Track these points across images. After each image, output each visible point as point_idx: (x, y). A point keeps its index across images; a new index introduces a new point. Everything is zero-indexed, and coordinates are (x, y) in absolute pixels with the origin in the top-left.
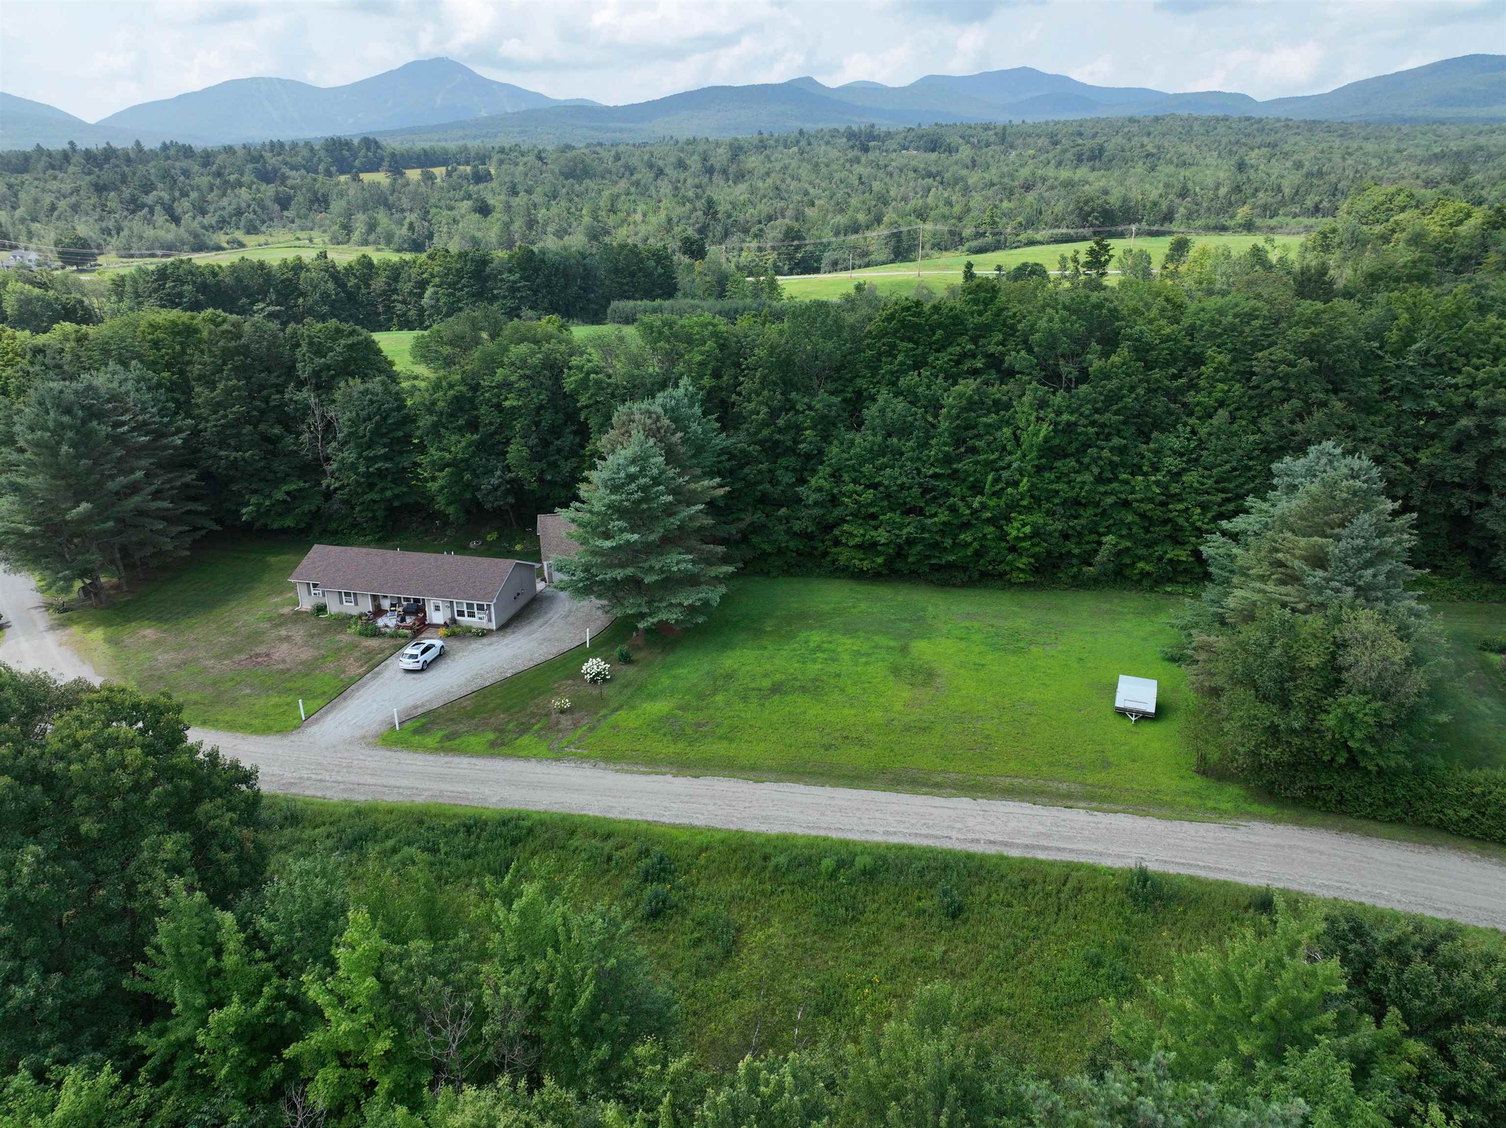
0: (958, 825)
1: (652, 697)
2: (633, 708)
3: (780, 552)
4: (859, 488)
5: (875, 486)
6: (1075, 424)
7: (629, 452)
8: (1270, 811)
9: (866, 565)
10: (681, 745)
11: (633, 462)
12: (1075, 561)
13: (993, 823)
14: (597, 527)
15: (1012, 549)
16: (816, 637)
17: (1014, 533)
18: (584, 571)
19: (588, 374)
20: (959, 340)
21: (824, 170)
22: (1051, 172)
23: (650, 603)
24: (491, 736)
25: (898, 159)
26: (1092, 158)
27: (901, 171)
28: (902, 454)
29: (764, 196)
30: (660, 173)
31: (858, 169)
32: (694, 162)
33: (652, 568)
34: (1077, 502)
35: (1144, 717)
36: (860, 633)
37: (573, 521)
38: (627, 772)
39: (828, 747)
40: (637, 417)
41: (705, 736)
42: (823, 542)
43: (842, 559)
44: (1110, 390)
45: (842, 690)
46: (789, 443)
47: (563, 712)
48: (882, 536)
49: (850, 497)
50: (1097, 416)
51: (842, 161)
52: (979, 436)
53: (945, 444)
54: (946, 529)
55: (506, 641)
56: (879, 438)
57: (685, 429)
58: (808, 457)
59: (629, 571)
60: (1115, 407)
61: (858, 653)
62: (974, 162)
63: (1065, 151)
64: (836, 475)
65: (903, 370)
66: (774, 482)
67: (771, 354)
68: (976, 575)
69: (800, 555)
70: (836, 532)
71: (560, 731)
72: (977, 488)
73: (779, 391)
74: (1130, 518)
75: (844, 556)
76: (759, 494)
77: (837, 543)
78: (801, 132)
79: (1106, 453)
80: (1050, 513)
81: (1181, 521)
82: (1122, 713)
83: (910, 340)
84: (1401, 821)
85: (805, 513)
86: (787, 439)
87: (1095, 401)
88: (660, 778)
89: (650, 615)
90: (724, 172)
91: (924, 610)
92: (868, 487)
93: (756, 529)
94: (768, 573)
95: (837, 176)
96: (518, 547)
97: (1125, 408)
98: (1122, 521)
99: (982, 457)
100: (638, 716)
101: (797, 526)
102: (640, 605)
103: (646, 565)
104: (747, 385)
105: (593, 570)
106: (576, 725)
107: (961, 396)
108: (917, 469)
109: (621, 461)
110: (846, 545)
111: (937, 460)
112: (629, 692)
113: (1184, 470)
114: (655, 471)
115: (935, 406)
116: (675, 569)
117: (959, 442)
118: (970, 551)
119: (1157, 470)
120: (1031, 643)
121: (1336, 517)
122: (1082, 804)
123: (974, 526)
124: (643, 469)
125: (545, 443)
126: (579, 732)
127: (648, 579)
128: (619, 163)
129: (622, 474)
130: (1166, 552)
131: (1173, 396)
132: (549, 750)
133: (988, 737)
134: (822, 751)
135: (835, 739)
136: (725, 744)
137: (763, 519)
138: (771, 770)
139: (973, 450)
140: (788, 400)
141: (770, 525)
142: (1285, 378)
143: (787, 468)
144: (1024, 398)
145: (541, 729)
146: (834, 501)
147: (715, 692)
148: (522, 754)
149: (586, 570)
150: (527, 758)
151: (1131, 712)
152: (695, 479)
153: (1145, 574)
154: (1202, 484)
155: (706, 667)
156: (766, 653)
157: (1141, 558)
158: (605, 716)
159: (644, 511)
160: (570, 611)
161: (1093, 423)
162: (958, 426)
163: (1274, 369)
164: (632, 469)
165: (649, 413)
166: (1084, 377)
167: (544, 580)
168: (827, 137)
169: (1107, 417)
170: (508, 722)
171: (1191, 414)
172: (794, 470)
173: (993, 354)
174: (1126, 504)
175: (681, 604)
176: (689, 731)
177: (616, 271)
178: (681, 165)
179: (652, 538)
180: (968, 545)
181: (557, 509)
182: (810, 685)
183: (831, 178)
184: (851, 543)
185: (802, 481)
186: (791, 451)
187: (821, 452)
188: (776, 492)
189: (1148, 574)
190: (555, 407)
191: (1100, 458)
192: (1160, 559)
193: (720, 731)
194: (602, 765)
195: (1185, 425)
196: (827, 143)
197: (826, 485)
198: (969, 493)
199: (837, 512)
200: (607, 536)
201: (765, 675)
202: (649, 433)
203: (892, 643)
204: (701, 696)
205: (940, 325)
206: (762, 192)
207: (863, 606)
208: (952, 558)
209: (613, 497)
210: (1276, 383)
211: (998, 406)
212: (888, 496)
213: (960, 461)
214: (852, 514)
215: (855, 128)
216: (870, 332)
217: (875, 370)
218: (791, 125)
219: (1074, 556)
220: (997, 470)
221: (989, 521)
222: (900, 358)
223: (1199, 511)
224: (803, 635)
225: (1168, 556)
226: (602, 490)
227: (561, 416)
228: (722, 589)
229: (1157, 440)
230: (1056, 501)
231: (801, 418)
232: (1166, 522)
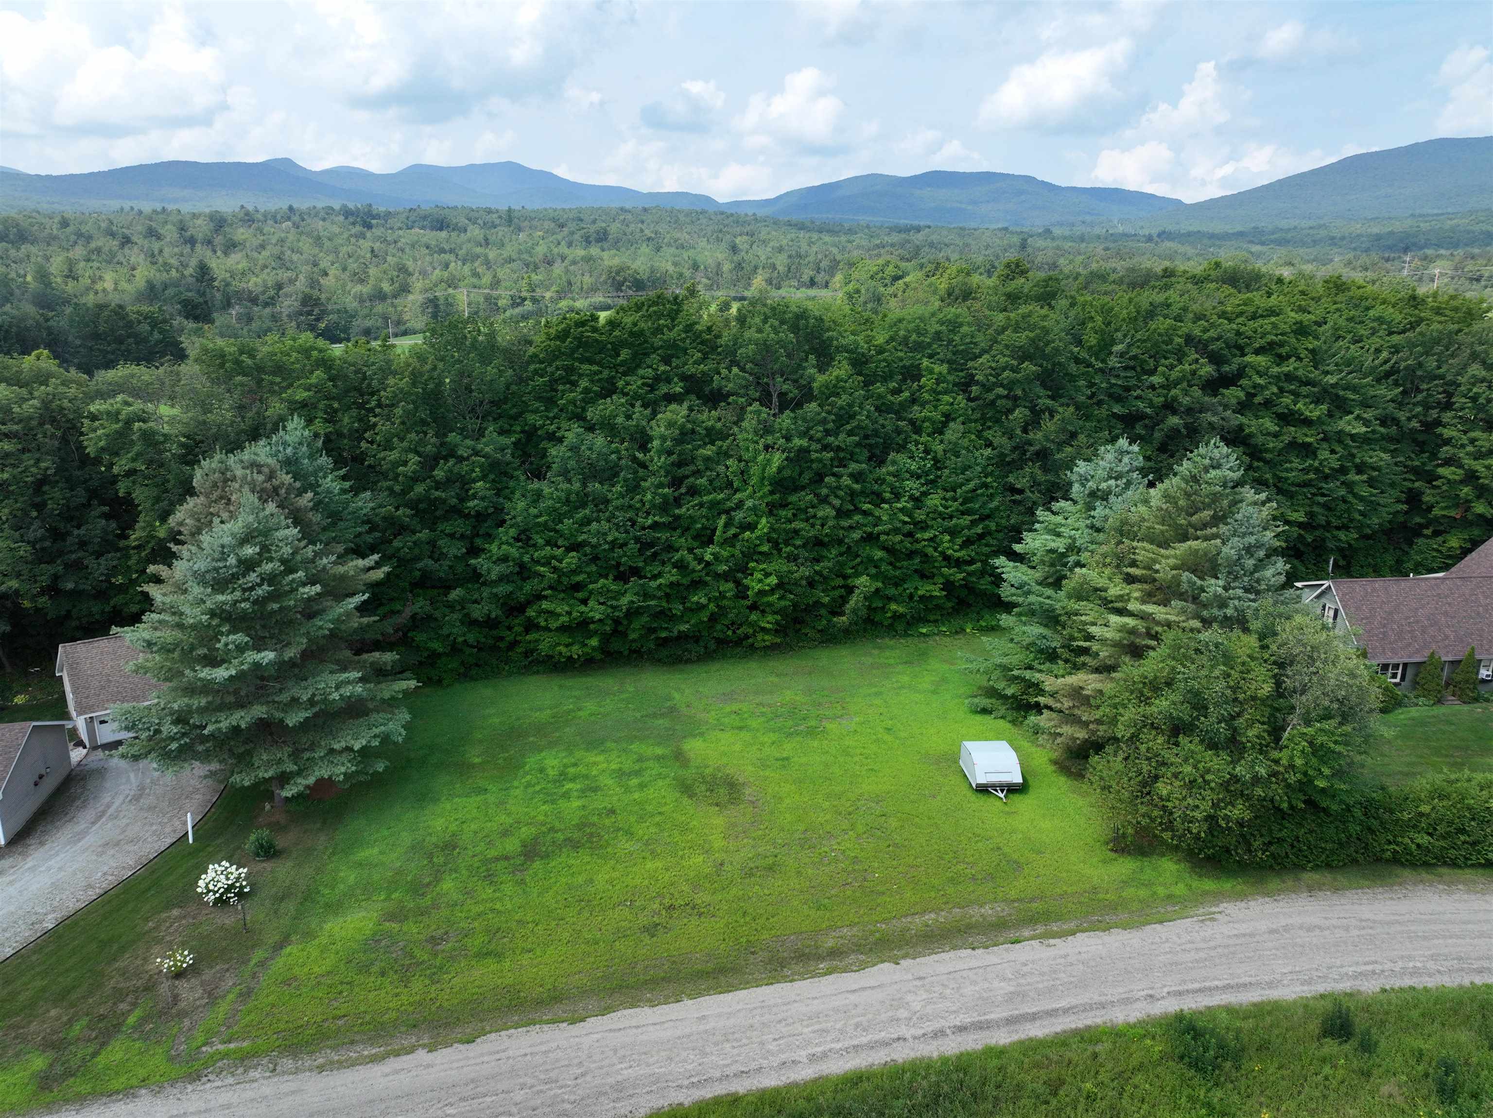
0: (903, 1014)
1: (335, 908)
2: (309, 935)
3: (455, 649)
4: (559, 552)
5: (575, 547)
6: (807, 451)
7: (236, 526)
8: (1228, 885)
9: (576, 651)
10: (418, 985)
11: (245, 540)
12: (823, 612)
13: (942, 996)
14: (192, 648)
15: (753, 607)
16: (552, 761)
17: (758, 587)
18: (176, 722)
19: (128, 423)
20: (648, 361)
21: (327, 244)
22: (563, 249)
23: (295, 755)
24: (38, 1062)
25: (407, 237)
26: (599, 240)
27: (413, 246)
28: (607, 502)
29: (265, 267)
30: (126, 241)
31: (366, 244)
32: (170, 232)
33: (295, 700)
34: (819, 543)
35: (1012, 789)
36: (609, 744)
37: (149, 644)
38: (341, 1065)
39: (651, 930)
40: (239, 473)
41: (452, 958)
42: (510, 628)
43: (544, 647)
44: (841, 408)
45: (629, 833)
46: (454, 501)
47: (179, 974)
48: (596, 611)
49: (547, 564)
50: (831, 439)
51: (345, 236)
52: (697, 473)
53: (661, 485)
54: (676, 592)
55: (30, 863)
56: (577, 486)
57: (314, 487)
58: (480, 517)
59: (259, 711)
60: (848, 427)
61: (621, 774)
62: (486, 239)
63: (572, 233)
64: (524, 538)
65: (590, 398)
66: (436, 554)
67: (414, 384)
68: (712, 645)
69: (480, 649)
70: (531, 613)
71: (182, 1014)
72: (706, 538)
73: (431, 433)
74: (879, 554)
75: (545, 644)
76: (418, 574)
77: (531, 626)
78: (291, 208)
79: (846, 481)
80: (792, 558)
81: (930, 551)
82: (984, 790)
83: (591, 362)
84: (1355, 861)
85: (486, 592)
86: (450, 496)
87: (824, 421)
88: (406, 1060)
89: (299, 773)
90: (209, 242)
91: (669, 698)
92: (569, 549)
93: (417, 622)
94: (440, 682)
95: (344, 250)
96: (19, 700)
97: (858, 427)
98: (870, 559)
99: (705, 498)
100: (324, 950)
101: (477, 612)
102: (280, 761)
103: (285, 697)
104: (383, 427)
105: (195, 720)
106: (213, 997)
107: (670, 425)
108: (630, 520)
109: (227, 540)
110: (547, 629)
111: (654, 506)
112: (290, 906)
113: (925, 494)
114: (287, 550)
115: (643, 441)
116: (336, 696)
117: (676, 483)
118: (704, 616)
119: (897, 496)
120: (820, 718)
121: (1207, 514)
122: (1026, 933)
123: (706, 584)
124: (265, 548)
125: (57, 535)
126: (223, 1008)
127: (293, 719)
128: (68, 230)
129: (232, 560)
130: (916, 588)
131: (899, 412)
132: (171, 1059)
133: (856, 860)
134: (647, 940)
135: (656, 913)
136: (492, 965)
137: (428, 608)
138: (585, 993)
139: (693, 491)
140: (443, 444)
141: (437, 614)
142: (1010, 386)
143: (452, 536)
144: (745, 424)
145: (143, 1020)
146: (523, 572)
147: (437, 879)
148: (115, 1085)
149: (180, 719)
150: (128, 1092)
151: (994, 786)
152: (342, 558)
153: (896, 617)
154: (946, 508)
155: (406, 839)
156: (491, 798)
157: (890, 599)
158: (262, 964)
159: (273, 612)
160: (142, 788)
161: (826, 447)
162: (673, 464)
163: (997, 376)
164: (249, 551)
165: (254, 466)
166: (807, 395)
167: (80, 744)
168: (322, 214)
169: (842, 439)
170: (70, 1022)
171: (918, 431)
172: (463, 537)
173: (692, 376)
174: (870, 538)
175: (348, 749)
176: (421, 955)
177: (96, 336)
178: (152, 233)
179: (290, 653)
180: (702, 607)
181: (114, 629)
182: (576, 835)
183: (336, 252)
184: (554, 625)
185: (474, 551)
186: (456, 511)
187: (498, 509)
188: (440, 569)
189: (902, 616)
190: (68, 480)
191: (839, 488)
192: (911, 597)
193: (476, 942)
194: (288, 1063)
195: (917, 443)
196: (324, 220)
197: (514, 552)
198: (695, 544)
199: (528, 587)
200: (213, 661)
201: (505, 833)
202: (265, 496)
203: (659, 751)
204: (417, 889)
205: (623, 344)
206: (261, 262)
207: (590, 706)
208: (684, 627)
209: (221, 598)
210: (1001, 391)
211: (712, 436)
212: (595, 559)
213: (680, 506)
214: (551, 587)
215: (351, 206)
216: (535, 355)
217: (550, 402)
218: (277, 204)
219: (823, 605)
220: (727, 512)
221: (726, 577)
222: (584, 383)
223: (948, 538)
224: (532, 761)
225: (920, 593)
226: (197, 590)
227: (80, 491)
228: (404, 716)
229: (894, 462)
230: (798, 542)
231: (465, 467)
232: (911, 555)
